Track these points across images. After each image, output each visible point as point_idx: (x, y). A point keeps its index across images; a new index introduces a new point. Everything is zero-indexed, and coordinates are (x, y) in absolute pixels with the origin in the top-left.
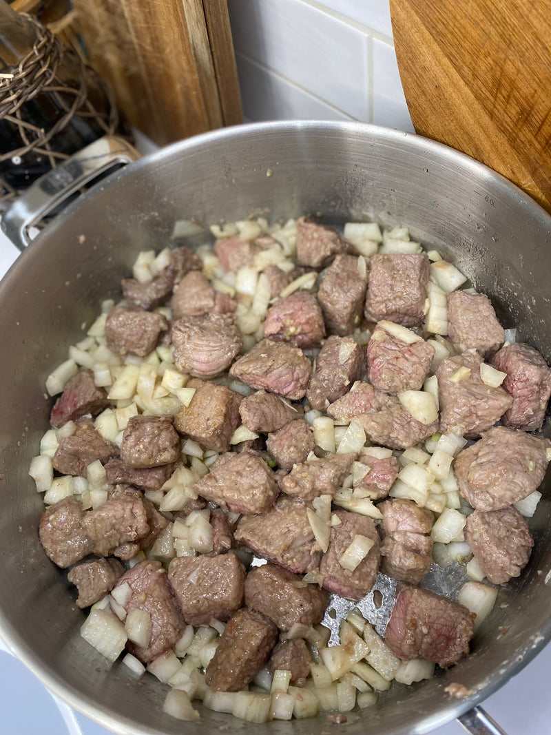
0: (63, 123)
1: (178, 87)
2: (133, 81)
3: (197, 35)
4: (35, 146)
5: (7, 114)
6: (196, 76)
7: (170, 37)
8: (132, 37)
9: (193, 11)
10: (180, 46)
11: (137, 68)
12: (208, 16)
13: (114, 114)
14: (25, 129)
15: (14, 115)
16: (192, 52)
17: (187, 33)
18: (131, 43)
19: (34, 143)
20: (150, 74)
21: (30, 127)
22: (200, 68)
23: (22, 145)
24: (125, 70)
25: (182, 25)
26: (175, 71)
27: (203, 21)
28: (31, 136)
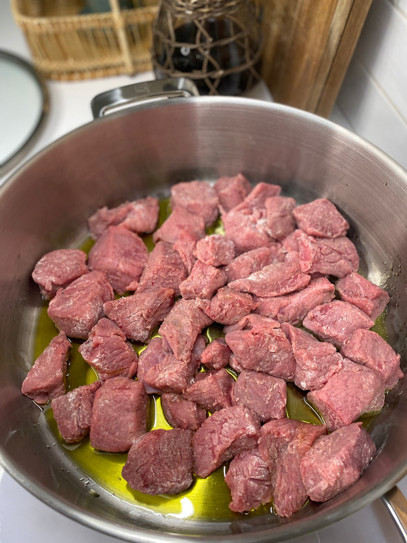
0: (225, 42)
1: (306, 56)
2: (280, 47)
3: (338, 23)
4: (202, 47)
5: (197, 18)
6: (322, 51)
7: (319, 20)
8: (295, 16)
9: (344, 6)
10: (323, 27)
11: (287, 39)
12: (351, 15)
13: (257, 56)
14: (202, 34)
15: (200, 21)
16: (328, 33)
17: (332, 19)
18: (292, 19)
19: (202, 44)
20: (293, 44)
21: (206, 34)
22: (327, 47)
23: (194, 43)
24: (279, 37)
25: (331, 13)
26: (310, 45)
27: (346, 16)
28: (203, 40)
